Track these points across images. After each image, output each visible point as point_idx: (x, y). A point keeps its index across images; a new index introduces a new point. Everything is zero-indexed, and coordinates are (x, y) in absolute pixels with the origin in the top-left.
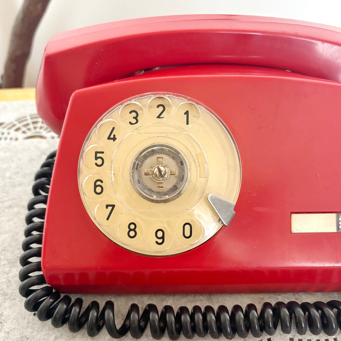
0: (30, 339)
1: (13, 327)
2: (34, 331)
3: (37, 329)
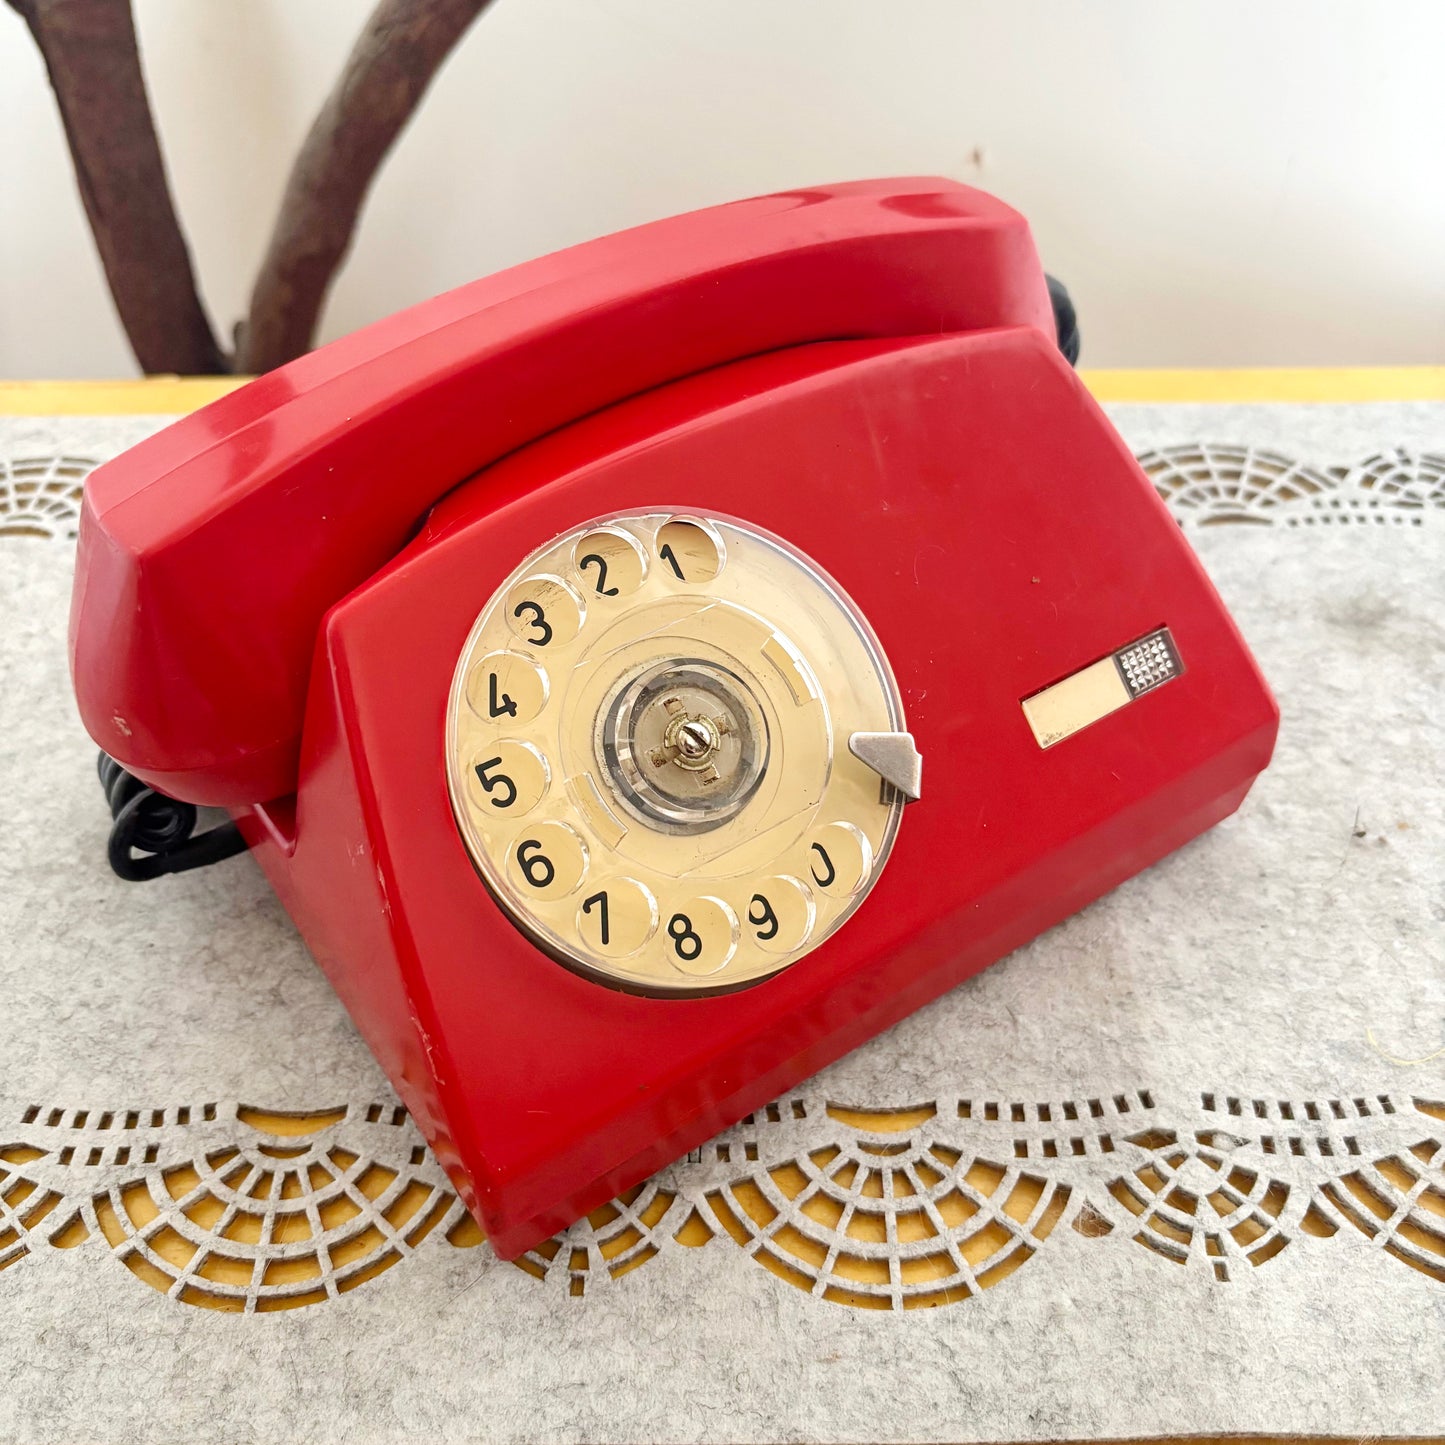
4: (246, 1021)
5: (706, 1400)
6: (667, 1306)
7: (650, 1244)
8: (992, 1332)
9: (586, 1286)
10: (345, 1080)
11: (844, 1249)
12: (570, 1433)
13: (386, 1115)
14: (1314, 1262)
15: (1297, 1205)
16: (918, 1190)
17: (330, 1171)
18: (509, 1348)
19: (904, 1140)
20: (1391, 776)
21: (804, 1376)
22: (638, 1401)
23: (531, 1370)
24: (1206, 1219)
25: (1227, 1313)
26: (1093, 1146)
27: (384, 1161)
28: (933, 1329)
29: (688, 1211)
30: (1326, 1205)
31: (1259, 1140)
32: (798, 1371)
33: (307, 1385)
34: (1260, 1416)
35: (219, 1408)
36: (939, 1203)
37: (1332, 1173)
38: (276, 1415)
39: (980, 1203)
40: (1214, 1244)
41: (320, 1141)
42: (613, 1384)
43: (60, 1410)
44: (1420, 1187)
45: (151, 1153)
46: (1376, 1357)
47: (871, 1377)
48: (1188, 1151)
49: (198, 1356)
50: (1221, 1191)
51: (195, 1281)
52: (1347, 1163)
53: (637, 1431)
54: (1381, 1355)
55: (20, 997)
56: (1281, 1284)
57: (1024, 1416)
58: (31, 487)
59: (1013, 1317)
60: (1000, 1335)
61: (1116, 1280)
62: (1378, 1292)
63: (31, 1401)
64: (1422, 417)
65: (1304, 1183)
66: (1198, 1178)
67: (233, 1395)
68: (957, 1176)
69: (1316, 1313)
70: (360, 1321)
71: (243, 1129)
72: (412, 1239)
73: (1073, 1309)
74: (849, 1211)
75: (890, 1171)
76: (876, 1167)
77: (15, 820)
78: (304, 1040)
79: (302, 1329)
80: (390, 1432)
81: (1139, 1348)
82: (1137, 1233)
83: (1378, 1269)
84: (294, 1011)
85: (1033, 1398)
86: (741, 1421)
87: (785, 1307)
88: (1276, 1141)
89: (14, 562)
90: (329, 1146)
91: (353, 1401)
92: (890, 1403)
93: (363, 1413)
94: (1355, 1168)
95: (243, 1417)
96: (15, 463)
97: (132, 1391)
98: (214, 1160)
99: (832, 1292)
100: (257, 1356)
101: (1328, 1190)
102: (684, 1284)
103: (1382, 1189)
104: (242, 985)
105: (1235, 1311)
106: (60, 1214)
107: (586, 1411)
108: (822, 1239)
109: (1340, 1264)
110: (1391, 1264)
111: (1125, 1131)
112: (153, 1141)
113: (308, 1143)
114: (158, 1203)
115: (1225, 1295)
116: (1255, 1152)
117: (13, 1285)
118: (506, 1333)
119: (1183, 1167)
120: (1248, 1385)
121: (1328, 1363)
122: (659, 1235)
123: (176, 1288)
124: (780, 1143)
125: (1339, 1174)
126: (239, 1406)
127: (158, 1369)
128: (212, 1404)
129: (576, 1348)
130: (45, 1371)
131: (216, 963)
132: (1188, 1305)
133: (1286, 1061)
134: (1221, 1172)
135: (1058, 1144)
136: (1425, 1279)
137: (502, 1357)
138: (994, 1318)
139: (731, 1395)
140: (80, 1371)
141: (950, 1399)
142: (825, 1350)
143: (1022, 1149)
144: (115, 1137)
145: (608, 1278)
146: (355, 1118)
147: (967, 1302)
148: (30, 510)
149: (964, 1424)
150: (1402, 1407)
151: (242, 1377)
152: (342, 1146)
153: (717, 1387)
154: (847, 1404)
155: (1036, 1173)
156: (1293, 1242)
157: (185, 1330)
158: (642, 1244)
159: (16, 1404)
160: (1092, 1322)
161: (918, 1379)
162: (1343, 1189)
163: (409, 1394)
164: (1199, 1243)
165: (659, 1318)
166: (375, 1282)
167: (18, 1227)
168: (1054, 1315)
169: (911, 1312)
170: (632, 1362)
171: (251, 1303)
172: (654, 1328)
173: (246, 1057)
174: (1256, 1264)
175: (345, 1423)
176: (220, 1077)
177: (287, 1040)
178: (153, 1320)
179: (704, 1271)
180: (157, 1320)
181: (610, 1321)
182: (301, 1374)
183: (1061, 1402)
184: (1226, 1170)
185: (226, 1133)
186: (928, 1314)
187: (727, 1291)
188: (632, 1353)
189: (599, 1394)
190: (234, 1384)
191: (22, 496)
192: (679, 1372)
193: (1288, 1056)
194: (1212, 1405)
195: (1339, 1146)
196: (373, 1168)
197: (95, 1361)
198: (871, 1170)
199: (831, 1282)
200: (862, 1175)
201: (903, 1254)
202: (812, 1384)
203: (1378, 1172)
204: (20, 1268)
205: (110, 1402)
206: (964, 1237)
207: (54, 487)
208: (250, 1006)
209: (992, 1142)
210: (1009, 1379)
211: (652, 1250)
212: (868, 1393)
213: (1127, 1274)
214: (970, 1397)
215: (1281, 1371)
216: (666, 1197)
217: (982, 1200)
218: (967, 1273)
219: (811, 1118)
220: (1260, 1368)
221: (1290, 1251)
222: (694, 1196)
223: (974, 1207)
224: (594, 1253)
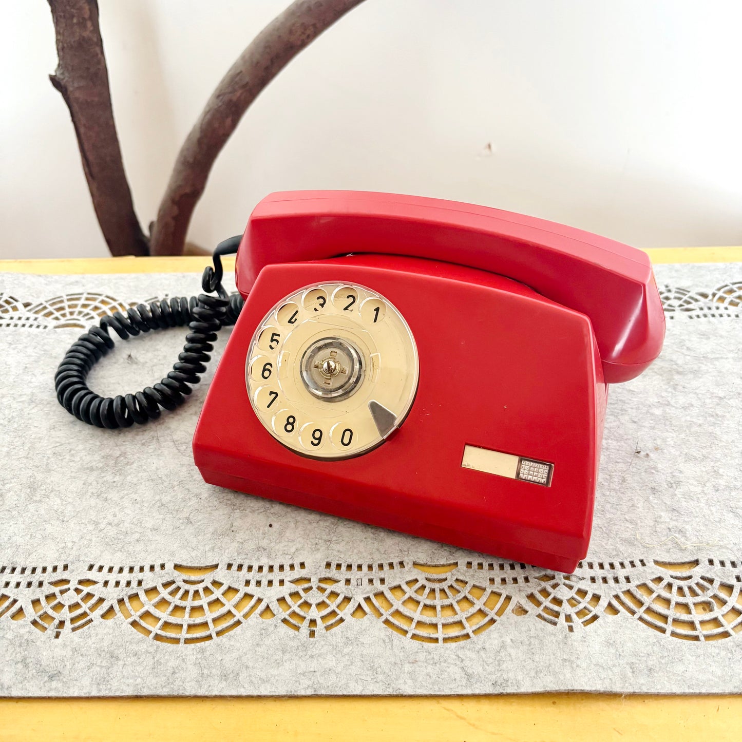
0: (268, 550)
1: (247, 538)
2: (271, 543)
3: (274, 540)
4: (175, 530)
5: (364, 678)
6: (348, 641)
7: (341, 617)
8: (478, 652)
9: (316, 634)
10: (218, 554)
11: (419, 620)
12: (310, 690)
13: (235, 567)
14: (609, 625)
15: (604, 603)
16: (450, 597)
17: (212, 590)
18: (285, 658)
19: (444, 577)
20: (653, 428)
21: (403, 669)
22: (337, 678)
23: (294, 666)
24: (566, 609)
25: (572, 644)
26: (521, 580)
27: (234, 586)
28: (455, 651)
29: (357, 605)
30: (615, 603)
31: (589, 578)
32: (401, 667)
33: (205, 671)
34: (583, 683)
35: (171, 680)
36: (458, 602)
37: (619, 590)
38: (193, 683)
39: (475, 602)
40: (568, 618)
41: (208, 578)
42: (327, 671)
43: (108, 682)
44: (654, 595)
45: (140, 583)
46: (632, 661)
47: (430, 669)
48: (560, 582)
49: (162, 661)
50: (573, 598)
51: (160, 632)
52: (624, 586)
53: (336, 689)
54: (634, 661)
55: (83, 521)
56: (594, 633)
57: (490, 683)
58: (76, 306)
59: (487, 646)
60: (482, 653)
61: (529, 632)
62: (635, 636)
63: (96, 678)
64: (677, 271)
65: (607, 594)
66: (563, 593)
67: (177, 675)
68: (465, 591)
69: (608, 644)
70: (225, 647)
71: (176, 573)
72: (246, 616)
73: (511, 643)
74: (422, 604)
75: (439, 589)
76: (433, 587)
77: (77, 449)
78: (200, 537)
79: (203, 651)
80: (239, 689)
81: (537, 658)
82: (538, 614)
83: (635, 627)
84: (196, 526)
85: (494, 677)
86: (377, 685)
87: (396, 642)
88: (596, 578)
89: (70, 339)
90: (211, 580)
91: (223, 677)
92: (437, 678)
93: (228, 682)
94: (628, 588)
95: (181, 683)
96: (67, 295)
97: (137, 674)
98: (166, 585)
99: (414, 636)
100: (185, 660)
101: (617, 597)
102: (355, 633)
103: (638, 596)
104: (174, 516)
105: (575, 643)
106: (105, 606)
107: (316, 681)
108: (410, 616)
109: (619, 626)
110: (640, 625)
111: (534, 575)
112: (140, 578)
113: (203, 579)
114: (143, 602)
115: (572, 638)
116: (587, 583)
117: (87, 634)
118: (284, 652)
119: (557, 588)
120: (579, 672)
121: (612, 663)
122: (345, 614)
123: (152, 635)
124: (394, 578)
125: (621, 591)
126: (179, 680)
127: (146, 666)
128: (168, 679)
129: (312, 658)
130: (102, 667)
131: (163, 507)
132: (556, 641)
133: (602, 546)
134: (573, 590)
135: (507, 579)
136: (654, 631)
137: (282, 661)
138: (479, 647)
139: (374, 675)
140: (115, 667)
141: (461, 677)
142: (411, 659)
143: (492, 581)
144: (125, 577)
145: (324, 631)
146: (222, 568)
147: (469, 640)
148: (75, 316)
149: (466, 686)
150: (642, 681)
151: (180, 668)
152: (217, 579)
153: (368, 673)
154: (420, 679)
155: (497, 591)
156: (601, 617)
157: (156, 651)
158: (338, 618)
159: (91, 679)
160: (518, 648)
161: (448, 670)
162: (622, 596)
163: (246, 675)
164: (562, 618)
165: (345, 646)
166: (231, 633)
167: (88, 611)
168: (503, 646)
169: (446, 644)
170: (334, 663)
171: (182, 641)
172: (343, 650)
173: (177, 544)
174: (585, 626)
175: (221, 686)
176: (167, 553)
177: (193, 538)
178: (143, 647)
179: (363, 628)
180: (145, 647)
181: (326, 647)
182: (203, 668)
183: (505, 678)
184: (575, 589)
185: (169, 575)
186: (453, 645)
187: (372, 636)
188: (334, 660)
189: (321, 675)
190: (177, 671)
191: (71, 310)
192: (353, 667)
193: (603, 544)
194: (564, 679)
195: (622, 579)
196: (230, 588)
197: (121, 663)
198: (431, 589)
199: (414, 632)
200: (427, 591)
201: (444, 622)
202: (406, 671)
203: (637, 590)
204: (89, 627)
205: (128, 678)
206: (468, 616)
207: (84, 306)
208: (178, 524)
209: (481, 577)
210: (484, 670)
211: (342, 620)
212: (428, 675)
213: (533, 630)
214: (469, 676)
215: (593, 666)
216: (347, 599)
217: (475, 601)
218: (469, 630)
219: (406, 568)
220: (584, 665)
221: (599, 621)
222: (359, 599)
223: (472, 604)
224: (319, 621)
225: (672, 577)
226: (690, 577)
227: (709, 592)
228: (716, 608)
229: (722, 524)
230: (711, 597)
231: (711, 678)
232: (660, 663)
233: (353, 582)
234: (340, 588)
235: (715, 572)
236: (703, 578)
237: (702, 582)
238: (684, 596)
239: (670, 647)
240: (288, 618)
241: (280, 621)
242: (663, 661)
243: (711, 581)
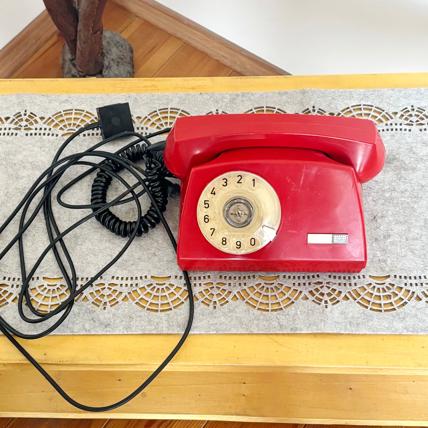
4: (149, 259)
5: (237, 326)
6: (230, 311)
9: (216, 307)
10: (170, 271)
11: (261, 302)
12: (215, 331)
13: (178, 278)
14: (343, 305)
15: (343, 295)
16: (275, 291)
17: (170, 288)
18: (204, 318)
19: (273, 282)
20: (383, 204)
22: (226, 326)
23: (208, 321)
24: (326, 298)
26: (307, 284)
27: (179, 286)
28: (276, 315)
29: (234, 295)
31: (338, 283)
32: (253, 322)
33: (171, 324)
36: (278, 294)
37: (350, 289)
38: (166, 329)
40: (326, 302)
41: (167, 282)
42: (222, 324)
44: (366, 292)
45: (137, 285)
47: (265, 323)
48: (324, 285)
49: (152, 319)
50: (329, 293)
51: (149, 307)
52: (353, 287)
53: (226, 331)
54: (352, 320)
55: (105, 255)
56: (336, 308)
57: (290, 329)
59: (290, 313)
60: (287, 316)
61: (308, 308)
62: (354, 310)
65: (345, 291)
66: (325, 291)
68: (282, 289)
69: (342, 314)
70: (178, 313)
71: (152, 280)
72: (186, 300)
73: (300, 312)
74: (262, 295)
75: (270, 288)
76: (267, 287)
78: (161, 263)
79: (169, 315)
81: (310, 319)
82: (313, 300)
83: (355, 306)
84: (158, 257)
86: (243, 330)
87: (251, 311)
88: (341, 284)
90: (169, 283)
92: (268, 327)
94: (355, 288)
96: (64, 111)
97: (142, 325)
98: (148, 286)
99: (259, 309)
100: (162, 319)
101: (349, 292)
102: (233, 307)
103: (359, 292)
105: (327, 313)
106: (123, 296)
107: (217, 328)
108: (257, 300)
109: (348, 305)
110: (357, 305)
111: (313, 282)
112: (137, 283)
113: (165, 283)
114: (140, 294)
115: (326, 311)
116: (337, 286)
119: (323, 288)
120: (327, 325)
121: (342, 321)
122: (229, 299)
123: (146, 308)
124: (250, 283)
125: (352, 290)
127: (146, 321)
129: (215, 318)
135: (301, 284)
136: (363, 308)
138: (286, 314)
141: (278, 326)
142: (257, 318)
143: (294, 284)
144: (129, 282)
145: (220, 306)
146: (173, 278)
147: (282, 311)
149: (280, 330)
152: (171, 283)
153: (239, 324)
154: (261, 327)
155: (296, 289)
157: (149, 315)
158: (226, 300)
160: (303, 315)
161: (272, 323)
162: (352, 292)
164: (323, 302)
165: (229, 313)
166: (180, 307)
167: (116, 298)
168: (296, 314)
169: (272, 312)
170: (224, 320)
171: (159, 311)
172: (228, 315)
173: (151, 267)
174: (333, 305)
176: (147, 270)
177: (158, 263)
179: (237, 305)
180: (144, 313)
181: (221, 313)
182: (169, 322)
183: (296, 327)
184: (331, 289)
185: (150, 281)
186: (275, 313)
187: (241, 309)
189: (219, 325)
190: (159, 324)
191: (69, 122)
192: (233, 322)
195: (353, 284)
196: (177, 287)
197: (134, 320)
199: (259, 307)
200: (265, 289)
201: (271, 302)
202: (255, 323)
203: (359, 289)
204: (118, 305)
206: (282, 300)
208: (150, 256)
209: (289, 283)
210: (288, 323)
211: (227, 302)
212: (264, 325)
213: (310, 307)
214: (281, 326)
215: (333, 322)
216: (230, 292)
217: (286, 293)
218: (282, 306)
219: (256, 278)
220: (330, 322)
221: (340, 303)
222: (235, 292)
223: (285, 294)
224: (217, 302)
225: (376, 283)
226: (384, 283)
227: (391, 290)
228: (392, 298)
229: (405, 258)
230: (391, 293)
231: (383, 328)
232: (362, 321)
233: (232, 284)
234: (226, 287)
235: (396, 281)
236: (390, 284)
237: (389, 286)
238: (380, 292)
239: (368, 315)
240: (204, 301)
241: (201, 302)
242: (364, 321)
243: (393, 285)
